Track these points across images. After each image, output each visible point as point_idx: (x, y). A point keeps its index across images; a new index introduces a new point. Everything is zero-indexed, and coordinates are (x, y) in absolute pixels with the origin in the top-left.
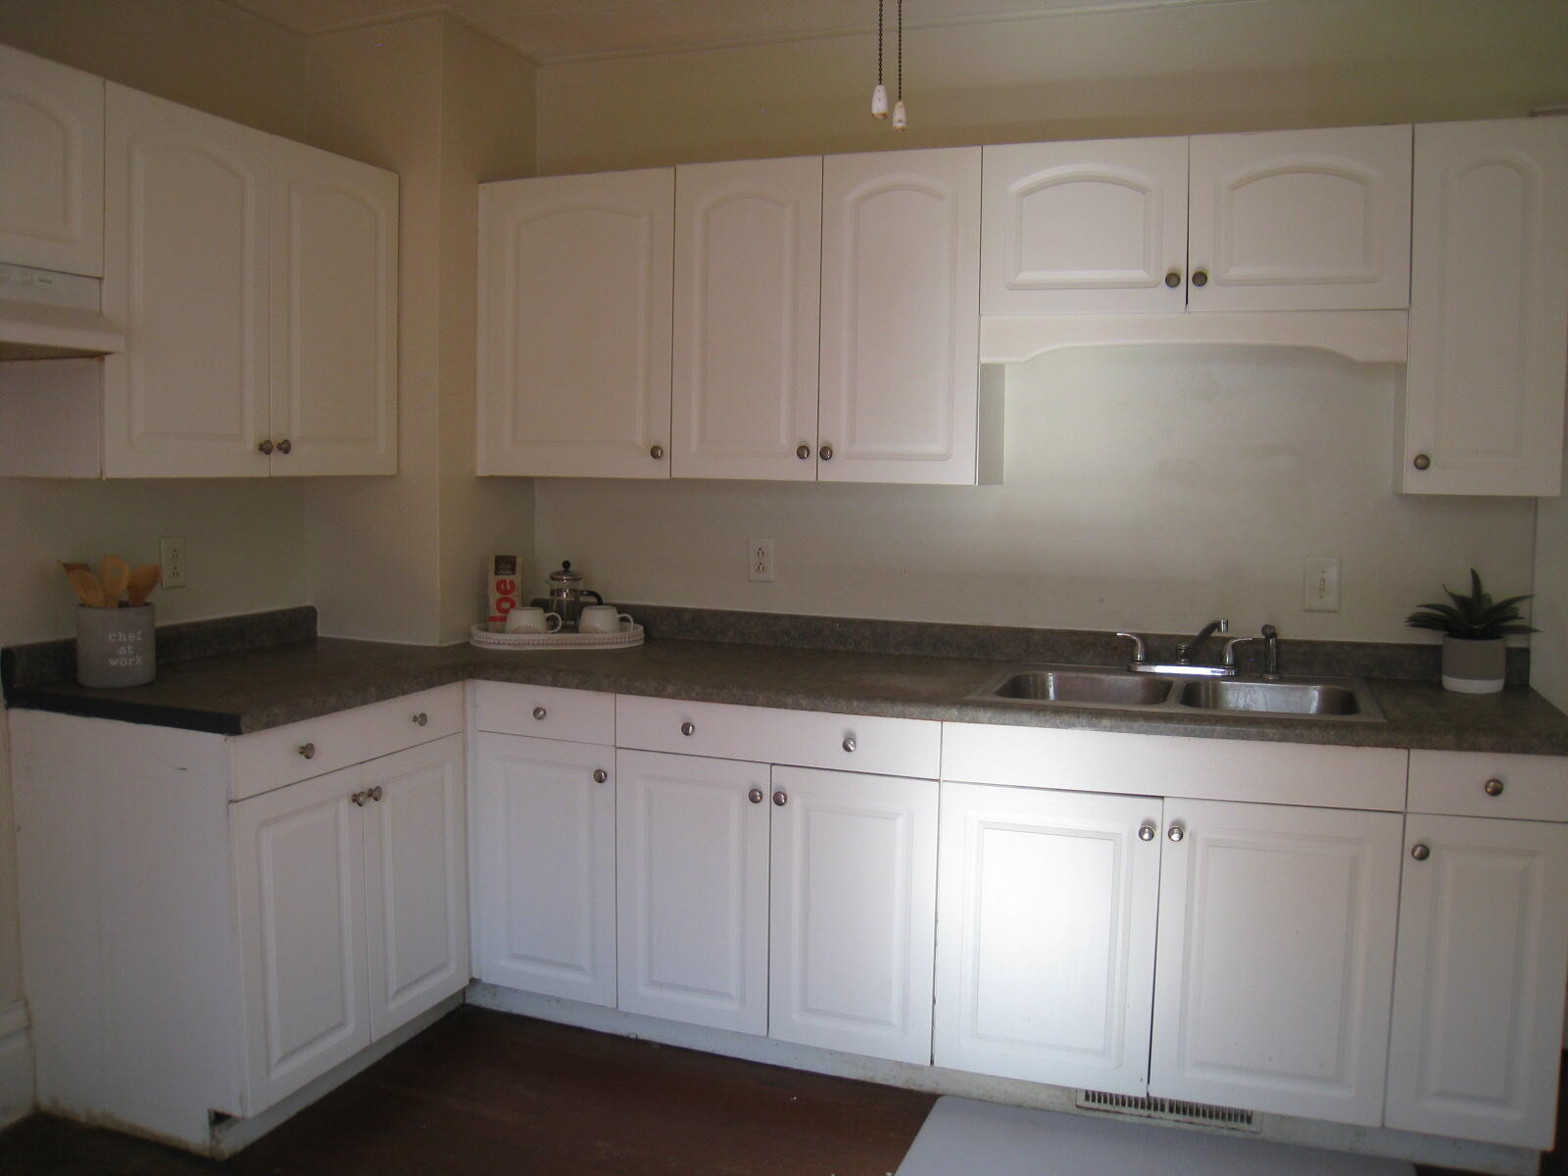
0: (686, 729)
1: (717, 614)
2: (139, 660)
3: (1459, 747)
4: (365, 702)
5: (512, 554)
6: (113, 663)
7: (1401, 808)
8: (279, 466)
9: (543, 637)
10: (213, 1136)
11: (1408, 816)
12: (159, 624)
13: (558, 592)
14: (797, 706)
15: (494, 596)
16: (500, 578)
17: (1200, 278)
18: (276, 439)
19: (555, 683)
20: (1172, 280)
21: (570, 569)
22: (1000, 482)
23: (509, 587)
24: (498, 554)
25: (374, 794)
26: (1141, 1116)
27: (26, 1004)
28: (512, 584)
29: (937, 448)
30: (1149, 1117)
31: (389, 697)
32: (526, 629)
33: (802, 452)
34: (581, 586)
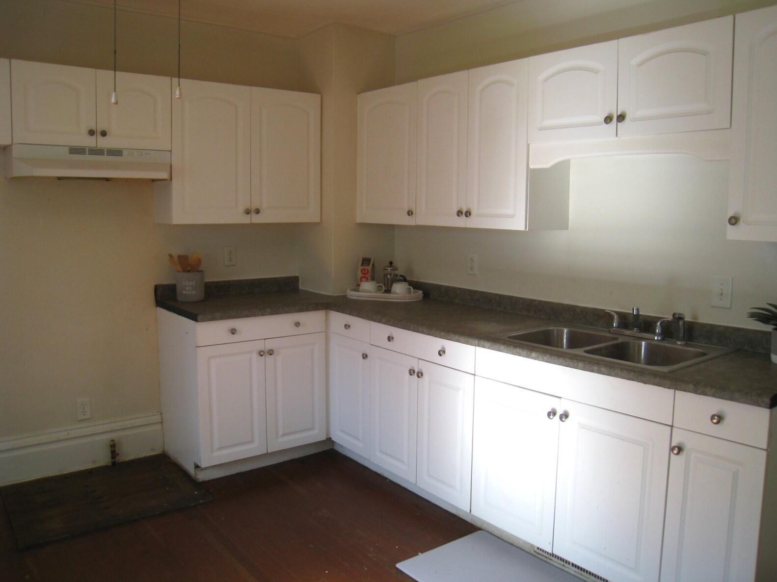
0: (390, 339)
1: (454, 290)
2: (194, 292)
3: (695, 392)
4: (263, 315)
5: (369, 257)
6: (184, 292)
7: (671, 424)
8: (256, 219)
9: (373, 294)
10: (195, 472)
11: (674, 429)
12: (207, 280)
13: (385, 275)
14: (423, 333)
15: (360, 275)
16: (363, 267)
17: (621, 118)
18: (253, 208)
19: (350, 314)
20: (608, 119)
21: (393, 265)
22: (567, 228)
23: (366, 272)
24: (364, 257)
25: (271, 353)
26: (560, 564)
27: (161, 414)
28: (368, 270)
29: (509, 211)
30: (563, 565)
31: (277, 313)
32: (368, 290)
33: (459, 213)
34: (396, 272)
